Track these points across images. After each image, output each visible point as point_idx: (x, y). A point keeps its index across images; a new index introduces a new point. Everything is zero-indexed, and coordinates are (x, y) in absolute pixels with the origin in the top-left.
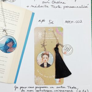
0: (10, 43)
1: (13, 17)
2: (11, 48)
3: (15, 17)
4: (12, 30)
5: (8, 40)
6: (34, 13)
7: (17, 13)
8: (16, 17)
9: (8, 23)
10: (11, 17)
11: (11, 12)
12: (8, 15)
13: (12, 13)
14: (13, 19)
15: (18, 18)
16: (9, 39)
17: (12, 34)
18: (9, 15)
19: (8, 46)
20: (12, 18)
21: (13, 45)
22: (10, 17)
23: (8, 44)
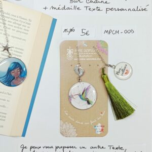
0: (16, 70)
1: (20, 27)
2: (17, 78)
3: (23, 26)
4: (19, 49)
5: (13, 64)
6: (56, 20)
7: (26, 20)
8: (25, 26)
9: (12, 36)
10: (17, 26)
11: (16, 18)
12: (11, 22)
13: (19, 19)
14: (20, 30)
15: (29, 27)
16: (15, 63)
17: (18, 56)
18: (14, 23)
19: (13, 74)
20: (18, 28)
21: (21, 73)
22: (15, 27)
23: (13, 71)
